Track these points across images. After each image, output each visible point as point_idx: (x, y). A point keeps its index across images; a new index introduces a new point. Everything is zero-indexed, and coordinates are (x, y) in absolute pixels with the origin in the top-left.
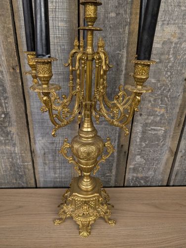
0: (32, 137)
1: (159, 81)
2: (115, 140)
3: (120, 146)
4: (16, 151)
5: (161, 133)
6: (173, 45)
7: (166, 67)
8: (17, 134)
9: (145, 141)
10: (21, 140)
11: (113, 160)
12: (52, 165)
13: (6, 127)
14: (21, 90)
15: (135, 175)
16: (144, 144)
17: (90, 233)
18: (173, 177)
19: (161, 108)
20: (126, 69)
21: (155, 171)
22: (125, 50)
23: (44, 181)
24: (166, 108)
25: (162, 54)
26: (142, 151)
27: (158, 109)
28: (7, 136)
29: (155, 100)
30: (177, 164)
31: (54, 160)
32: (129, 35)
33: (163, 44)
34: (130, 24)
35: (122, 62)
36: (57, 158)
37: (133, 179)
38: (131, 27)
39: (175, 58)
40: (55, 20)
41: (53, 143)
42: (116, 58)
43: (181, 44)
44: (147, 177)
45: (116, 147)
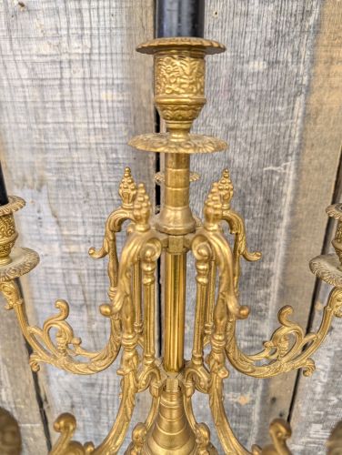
2: (256, 386)
3: (270, 401)
4: (4, 398)
8: (4, 361)
10: (14, 375)
11: (248, 430)
16: (334, 400)
20: (292, 214)
22: (291, 163)
26: (327, 413)
32: (303, 121)
34: (309, 89)
35: (280, 195)
36: (104, 419)
38: (313, 99)
40: (91, 85)
41: (92, 385)
42: (265, 183)
45: (258, 402)
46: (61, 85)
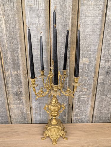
0: (31, 101)
1: (83, 78)
2: (67, 102)
3: (69, 105)
4: (24, 107)
5: (86, 99)
6: (87, 65)
7: (85, 73)
8: (25, 100)
9: (79, 103)
10: (26, 102)
11: (66, 111)
12: (39, 113)
13: (20, 97)
14: (28, 82)
15: (76, 118)
16: (79, 104)
17: (57, 143)
18: (94, 119)
19: (85, 88)
20: (69, 74)
21: (85, 116)
23: (35, 120)
24: (87, 89)
25: (83, 68)
26: (78, 106)
27: (83, 89)
28: (21, 101)
29: (82, 85)
30: (95, 112)
31: (40, 111)
33: (83, 64)
37: (75, 120)
38: (70, 59)
39: (89, 69)
41: (40, 104)
43: (90, 64)
44: (82, 119)
45: (67, 105)
46: (38, 58)
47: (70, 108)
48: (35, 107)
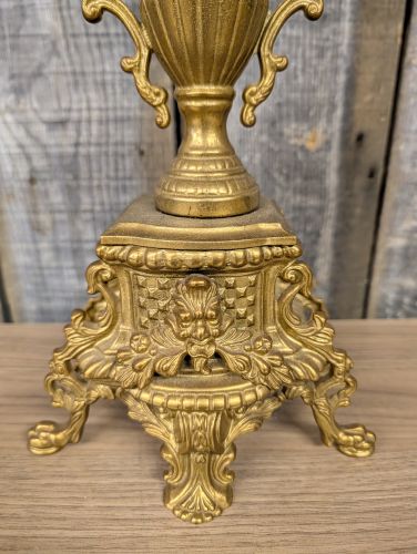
15: (410, 283)
31: (75, 212)
47: (360, 181)
48: (24, 172)
